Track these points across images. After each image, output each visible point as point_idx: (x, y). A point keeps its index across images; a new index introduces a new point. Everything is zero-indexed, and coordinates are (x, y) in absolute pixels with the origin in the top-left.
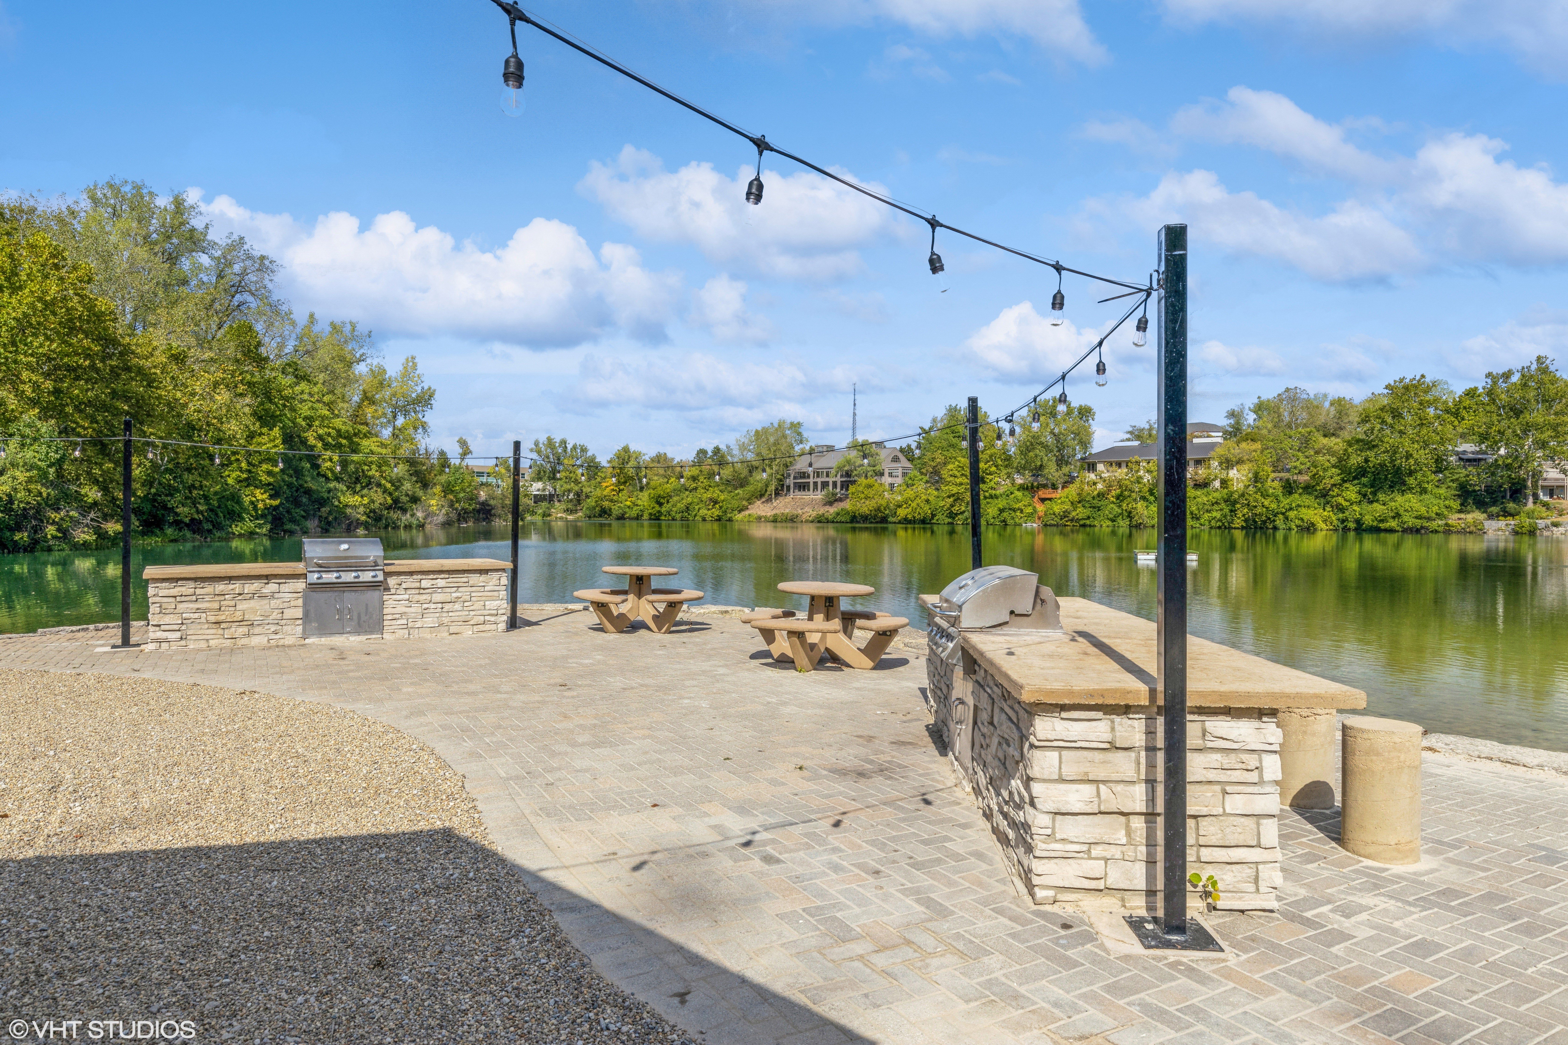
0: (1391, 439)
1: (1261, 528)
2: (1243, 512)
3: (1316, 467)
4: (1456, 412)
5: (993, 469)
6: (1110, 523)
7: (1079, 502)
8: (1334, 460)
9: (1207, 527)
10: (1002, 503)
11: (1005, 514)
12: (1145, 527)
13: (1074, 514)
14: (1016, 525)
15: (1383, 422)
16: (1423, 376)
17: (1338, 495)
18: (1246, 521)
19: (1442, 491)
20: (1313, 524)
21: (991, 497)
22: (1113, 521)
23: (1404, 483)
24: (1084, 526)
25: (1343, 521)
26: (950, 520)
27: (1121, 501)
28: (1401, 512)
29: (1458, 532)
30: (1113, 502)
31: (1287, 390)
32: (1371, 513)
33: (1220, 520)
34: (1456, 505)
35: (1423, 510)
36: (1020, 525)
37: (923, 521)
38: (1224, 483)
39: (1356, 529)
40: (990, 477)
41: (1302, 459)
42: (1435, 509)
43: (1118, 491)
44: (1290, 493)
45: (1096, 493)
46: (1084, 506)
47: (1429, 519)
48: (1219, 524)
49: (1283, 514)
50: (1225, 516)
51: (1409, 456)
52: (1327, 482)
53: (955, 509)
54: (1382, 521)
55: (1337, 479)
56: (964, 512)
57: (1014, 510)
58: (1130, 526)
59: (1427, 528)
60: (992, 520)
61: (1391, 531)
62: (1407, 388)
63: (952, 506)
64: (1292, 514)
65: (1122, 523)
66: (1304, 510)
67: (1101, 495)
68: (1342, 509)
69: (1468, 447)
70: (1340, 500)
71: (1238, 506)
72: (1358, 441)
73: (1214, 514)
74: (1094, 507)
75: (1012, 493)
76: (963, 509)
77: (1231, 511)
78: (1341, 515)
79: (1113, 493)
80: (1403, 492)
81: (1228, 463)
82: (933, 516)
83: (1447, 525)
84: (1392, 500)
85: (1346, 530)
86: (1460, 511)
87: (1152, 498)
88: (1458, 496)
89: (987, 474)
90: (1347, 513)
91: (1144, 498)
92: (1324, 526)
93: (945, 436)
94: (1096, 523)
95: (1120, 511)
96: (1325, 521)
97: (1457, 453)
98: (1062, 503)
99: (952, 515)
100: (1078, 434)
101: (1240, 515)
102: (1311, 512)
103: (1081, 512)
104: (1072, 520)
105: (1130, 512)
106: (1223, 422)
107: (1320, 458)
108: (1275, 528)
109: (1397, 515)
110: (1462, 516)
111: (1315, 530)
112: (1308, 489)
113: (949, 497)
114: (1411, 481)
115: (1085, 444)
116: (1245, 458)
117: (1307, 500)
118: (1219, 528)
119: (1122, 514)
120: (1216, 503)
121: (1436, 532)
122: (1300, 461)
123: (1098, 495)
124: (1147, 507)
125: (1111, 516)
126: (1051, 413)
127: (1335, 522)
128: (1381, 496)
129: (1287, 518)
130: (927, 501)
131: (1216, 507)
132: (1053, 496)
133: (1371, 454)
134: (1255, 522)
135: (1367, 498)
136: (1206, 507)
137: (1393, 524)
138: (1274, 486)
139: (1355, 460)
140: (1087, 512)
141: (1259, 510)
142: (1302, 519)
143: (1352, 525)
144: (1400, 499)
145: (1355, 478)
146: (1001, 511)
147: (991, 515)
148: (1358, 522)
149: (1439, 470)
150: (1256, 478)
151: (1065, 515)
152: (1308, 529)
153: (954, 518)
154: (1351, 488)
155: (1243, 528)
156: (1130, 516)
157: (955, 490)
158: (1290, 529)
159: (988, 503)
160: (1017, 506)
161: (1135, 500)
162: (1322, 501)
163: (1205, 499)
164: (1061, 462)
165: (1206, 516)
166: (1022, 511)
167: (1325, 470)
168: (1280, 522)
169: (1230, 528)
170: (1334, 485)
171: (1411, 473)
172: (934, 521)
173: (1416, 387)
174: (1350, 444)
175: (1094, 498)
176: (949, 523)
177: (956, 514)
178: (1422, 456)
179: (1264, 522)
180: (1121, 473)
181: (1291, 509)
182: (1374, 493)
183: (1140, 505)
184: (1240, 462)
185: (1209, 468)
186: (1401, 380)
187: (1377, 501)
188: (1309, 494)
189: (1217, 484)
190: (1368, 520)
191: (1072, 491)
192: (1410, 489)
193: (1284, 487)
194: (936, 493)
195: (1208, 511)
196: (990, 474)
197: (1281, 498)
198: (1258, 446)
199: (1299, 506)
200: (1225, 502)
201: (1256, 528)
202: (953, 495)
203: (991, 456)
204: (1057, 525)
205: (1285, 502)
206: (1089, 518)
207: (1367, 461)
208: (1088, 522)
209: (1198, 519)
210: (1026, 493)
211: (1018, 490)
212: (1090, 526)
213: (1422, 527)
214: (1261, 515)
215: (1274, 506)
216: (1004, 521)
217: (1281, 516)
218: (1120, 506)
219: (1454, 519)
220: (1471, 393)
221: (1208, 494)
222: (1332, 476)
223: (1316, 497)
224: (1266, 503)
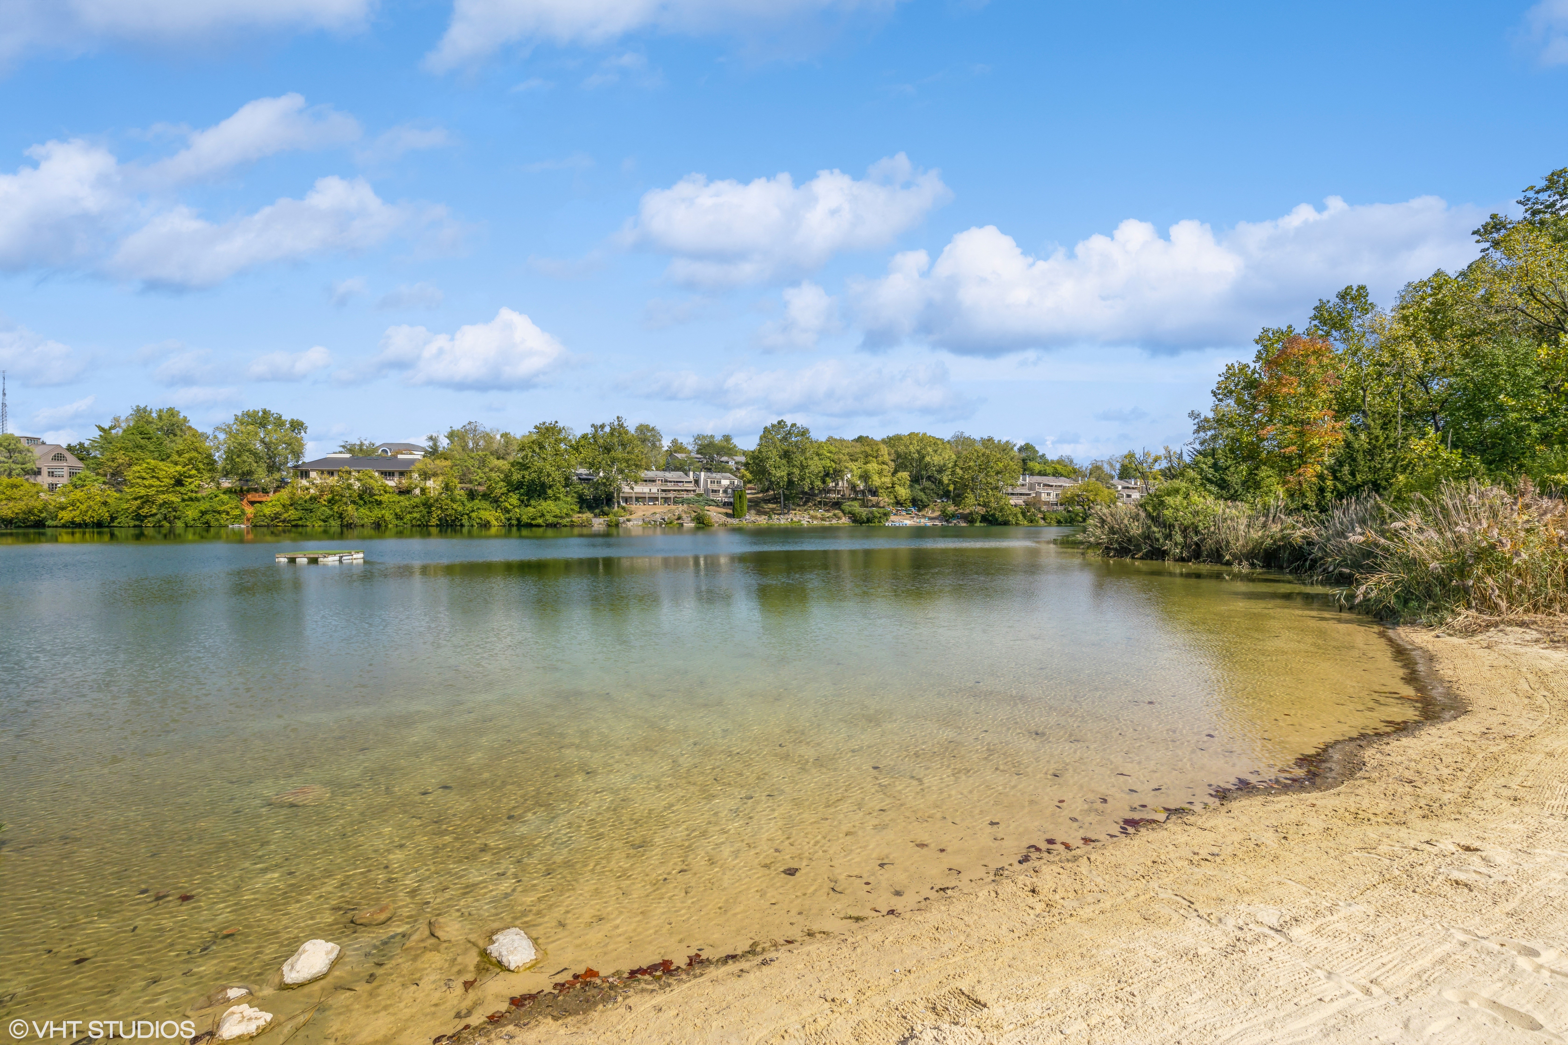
0: (539, 463)
1: (452, 526)
2: (436, 513)
3: (490, 480)
4: (576, 448)
5: (194, 472)
6: (322, 523)
7: (291, 505)
8: (502, 476)
9: (409, 526)
10: (204, 506)
11: (208, 517)
12: (355, 526)
13: (286, 515)
14: (221, 526)
15: (534, 451)
16: (556, 422)
17: (505, 501)
18: (440, 520)
19: (569, 499)
20: (489, 522)
21: (191, 499)
22: (324, 521)
23: (545, 493)
24: (296, 526)
25: (509, 519)
26: (137, 523)
27: (333, 504)
28: (545, 513)
29: (578, 526)
30: (325, 505)
31: (470, 423)
32: (527, 513)
33: (420, 520)
34: (577, 508)
35: (558, 512)
36: (226, 526)
37: (99, 525)
38: (423, 490)
39: (517, 525)
40: (190, 480)
41: (481, 475)
42: (565, 511)
43: (330, 496)
44: (473, 499)
45: (308, 497)
46: (296, 509)
47: (562, 517)
48: (419, 523)
49: (467, 514)
50: (424, 517)
51: (549, 475)
52: (498, 492)
53: (144, 511)
54: (533, 519)
55: (504, 490)
56: (155, 514)
57: (219, 513)
58: (342, 526)
59: (560, 524)
60: (192, 522)
61: (539, 526)
62: (547, 429)
63: (139, 508)
64: (474, 515)
65: (333, 523)
66: (482, 512)
67: (313, 499)
68: (507, 511)
69: (583, 471)
70: (507, 505)
71: (434, 509)
72: (518, 463)
73: (415, 515)
74: (306, 510)
75: (216, 496)
76: (154, 511)
77: (428, 513)
78: (507, 515)
79: (325, 497)
80: (545, 499)
81: (425, 476)
82: (113, 519)
83: (572, 521)
84: (539, 505)
85: (511, 525)
86: (579, 512)
87: (361, 502)
88: (579, 502)
89: (186, 477)
90: (511, 514)
91: (354, 502)
92: (496, 523)
93: (131, 437)
94: (308, 523)
95: (331, 513)
96: (496, 520)
97: (577, 475)
98: (273, 506)
99: (139, 517)
100: (290, 445)
101: (435, 516)
102: (487, 513)
103: (292, 514)
104: (284, 521)
105: (341, 514)
106: (426, 444)
107: (493, 475)
108: (462, 526)
109: (543, 515)
110: (580, 515)
111: (490, 526)
112: (485, 496)
113: (136, 499)
114: (550, 492)
115: (297, 454)
116: (439, 472)
117: (485, 504)
118: (419, 526)
119: (333, 515)
120: (416, 506)
121: (565, 526)
122: (479, 475)
123: (311, 499)
124: (357, 509)
125: (322, 517)
126: (261, 423)
127: (504, 520)
128: (533, 502)
129: (470, 518)
130: (105, 503)
131: (416, 509)
132: (264, 499)
133: (526, 473)
134: (447, 521)
135: (524, 503)
136: (408, 510)
137: (540, 521)
138: (460, 493)
139: (516, 477)
140: (299, 514)
141: (450, 512)
142: (481, 519)
143: (514, 522)
144: (544, 504)
145: (517, 489)
146: (203, 513)
147: (190, 517)
148: (518, 520)
149: (566, 486)
150: (447, 487)
151: (277, 516)
152: (485, 526)
153: (142, 521)
154: (514, 496)
155: (437, 525)
156: (341, 516)
157: (143, 492)
158: (472, 526)
159: (187, 505)
160: (222, 509)
161: (346, 503)
162: (495, 505)
163: (407, 503)
164: (272, 468)
165: (408, 516)
166: (228, 513)
167: (496, 483)
168: (465, 520)
169: (427, 526)
170: (503, 494)
171: (550, 487)
172: (115, 524)
173: (552, 428)
174: (513, 465)
175: (306, 502)
176: (135, 526)
177: (146, 517)
178: (557, 475)
179: (453, 521)
180: (332, 481)
181: (473, 511)
182: (528, 500)
183: (351, 508)
184: (435, 475)
185: (411, 478)
186: (544, 423)
187: (530, 505)
188: (486, 500)
189: (417, 491)
190: (525, 519)
191: (284, 495)
192: (550, 497)
193: (468, 495)
194: (118, 495)
195: (410, 513)
196: (190, 477)
197: (466, 503)
198: (448, 463)
199: (479, 509)
200: (424, 505)
201: (447, 525)
202: (141, 497)
203: (190, 459)
204: (268, 526)
205: (469, 505)
206: (301, 519)
207: (523, 477)
208: (300, 523)
209: (401, 519)
210: (234, 496)
211: (224, 493)
212: (302, 526)
213: (558, 523)
214: (450, 515)
215: (460, 509)
216: (207, 523)
217: (466, 517)
218: (332, 509)
219: (576, 518)
220: (584, 437)
221: (410, 499)
222: (500, 488)
223: (491, 502)
224: (455, 506)
